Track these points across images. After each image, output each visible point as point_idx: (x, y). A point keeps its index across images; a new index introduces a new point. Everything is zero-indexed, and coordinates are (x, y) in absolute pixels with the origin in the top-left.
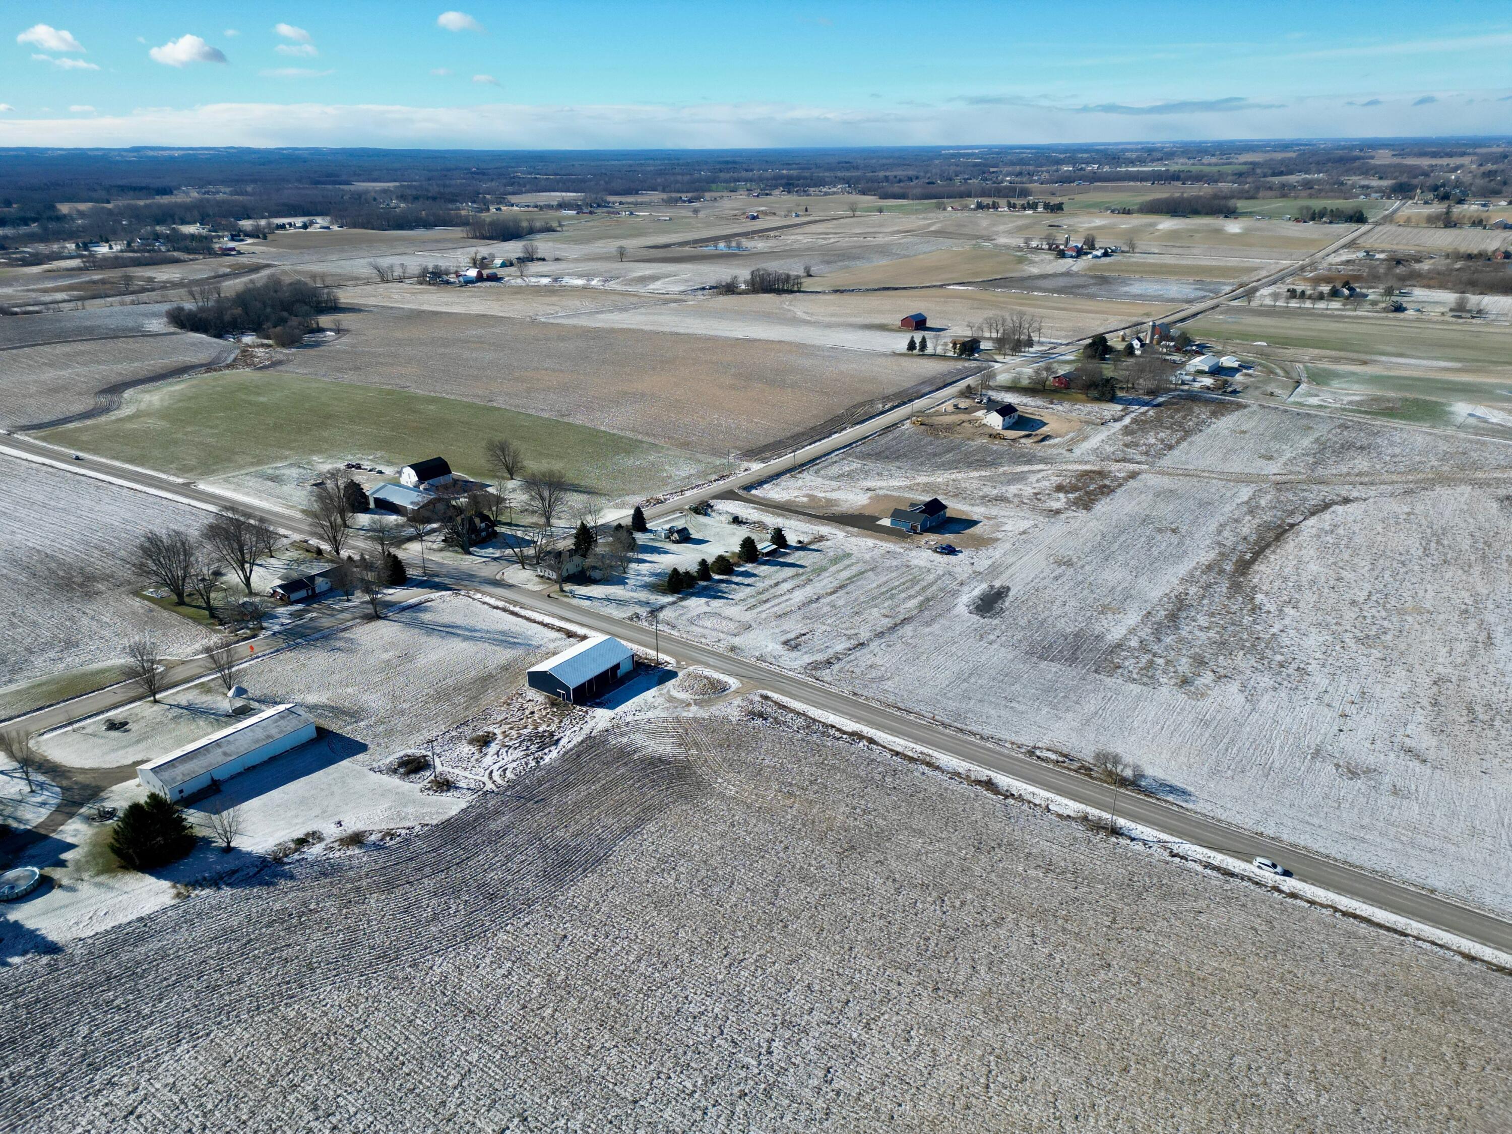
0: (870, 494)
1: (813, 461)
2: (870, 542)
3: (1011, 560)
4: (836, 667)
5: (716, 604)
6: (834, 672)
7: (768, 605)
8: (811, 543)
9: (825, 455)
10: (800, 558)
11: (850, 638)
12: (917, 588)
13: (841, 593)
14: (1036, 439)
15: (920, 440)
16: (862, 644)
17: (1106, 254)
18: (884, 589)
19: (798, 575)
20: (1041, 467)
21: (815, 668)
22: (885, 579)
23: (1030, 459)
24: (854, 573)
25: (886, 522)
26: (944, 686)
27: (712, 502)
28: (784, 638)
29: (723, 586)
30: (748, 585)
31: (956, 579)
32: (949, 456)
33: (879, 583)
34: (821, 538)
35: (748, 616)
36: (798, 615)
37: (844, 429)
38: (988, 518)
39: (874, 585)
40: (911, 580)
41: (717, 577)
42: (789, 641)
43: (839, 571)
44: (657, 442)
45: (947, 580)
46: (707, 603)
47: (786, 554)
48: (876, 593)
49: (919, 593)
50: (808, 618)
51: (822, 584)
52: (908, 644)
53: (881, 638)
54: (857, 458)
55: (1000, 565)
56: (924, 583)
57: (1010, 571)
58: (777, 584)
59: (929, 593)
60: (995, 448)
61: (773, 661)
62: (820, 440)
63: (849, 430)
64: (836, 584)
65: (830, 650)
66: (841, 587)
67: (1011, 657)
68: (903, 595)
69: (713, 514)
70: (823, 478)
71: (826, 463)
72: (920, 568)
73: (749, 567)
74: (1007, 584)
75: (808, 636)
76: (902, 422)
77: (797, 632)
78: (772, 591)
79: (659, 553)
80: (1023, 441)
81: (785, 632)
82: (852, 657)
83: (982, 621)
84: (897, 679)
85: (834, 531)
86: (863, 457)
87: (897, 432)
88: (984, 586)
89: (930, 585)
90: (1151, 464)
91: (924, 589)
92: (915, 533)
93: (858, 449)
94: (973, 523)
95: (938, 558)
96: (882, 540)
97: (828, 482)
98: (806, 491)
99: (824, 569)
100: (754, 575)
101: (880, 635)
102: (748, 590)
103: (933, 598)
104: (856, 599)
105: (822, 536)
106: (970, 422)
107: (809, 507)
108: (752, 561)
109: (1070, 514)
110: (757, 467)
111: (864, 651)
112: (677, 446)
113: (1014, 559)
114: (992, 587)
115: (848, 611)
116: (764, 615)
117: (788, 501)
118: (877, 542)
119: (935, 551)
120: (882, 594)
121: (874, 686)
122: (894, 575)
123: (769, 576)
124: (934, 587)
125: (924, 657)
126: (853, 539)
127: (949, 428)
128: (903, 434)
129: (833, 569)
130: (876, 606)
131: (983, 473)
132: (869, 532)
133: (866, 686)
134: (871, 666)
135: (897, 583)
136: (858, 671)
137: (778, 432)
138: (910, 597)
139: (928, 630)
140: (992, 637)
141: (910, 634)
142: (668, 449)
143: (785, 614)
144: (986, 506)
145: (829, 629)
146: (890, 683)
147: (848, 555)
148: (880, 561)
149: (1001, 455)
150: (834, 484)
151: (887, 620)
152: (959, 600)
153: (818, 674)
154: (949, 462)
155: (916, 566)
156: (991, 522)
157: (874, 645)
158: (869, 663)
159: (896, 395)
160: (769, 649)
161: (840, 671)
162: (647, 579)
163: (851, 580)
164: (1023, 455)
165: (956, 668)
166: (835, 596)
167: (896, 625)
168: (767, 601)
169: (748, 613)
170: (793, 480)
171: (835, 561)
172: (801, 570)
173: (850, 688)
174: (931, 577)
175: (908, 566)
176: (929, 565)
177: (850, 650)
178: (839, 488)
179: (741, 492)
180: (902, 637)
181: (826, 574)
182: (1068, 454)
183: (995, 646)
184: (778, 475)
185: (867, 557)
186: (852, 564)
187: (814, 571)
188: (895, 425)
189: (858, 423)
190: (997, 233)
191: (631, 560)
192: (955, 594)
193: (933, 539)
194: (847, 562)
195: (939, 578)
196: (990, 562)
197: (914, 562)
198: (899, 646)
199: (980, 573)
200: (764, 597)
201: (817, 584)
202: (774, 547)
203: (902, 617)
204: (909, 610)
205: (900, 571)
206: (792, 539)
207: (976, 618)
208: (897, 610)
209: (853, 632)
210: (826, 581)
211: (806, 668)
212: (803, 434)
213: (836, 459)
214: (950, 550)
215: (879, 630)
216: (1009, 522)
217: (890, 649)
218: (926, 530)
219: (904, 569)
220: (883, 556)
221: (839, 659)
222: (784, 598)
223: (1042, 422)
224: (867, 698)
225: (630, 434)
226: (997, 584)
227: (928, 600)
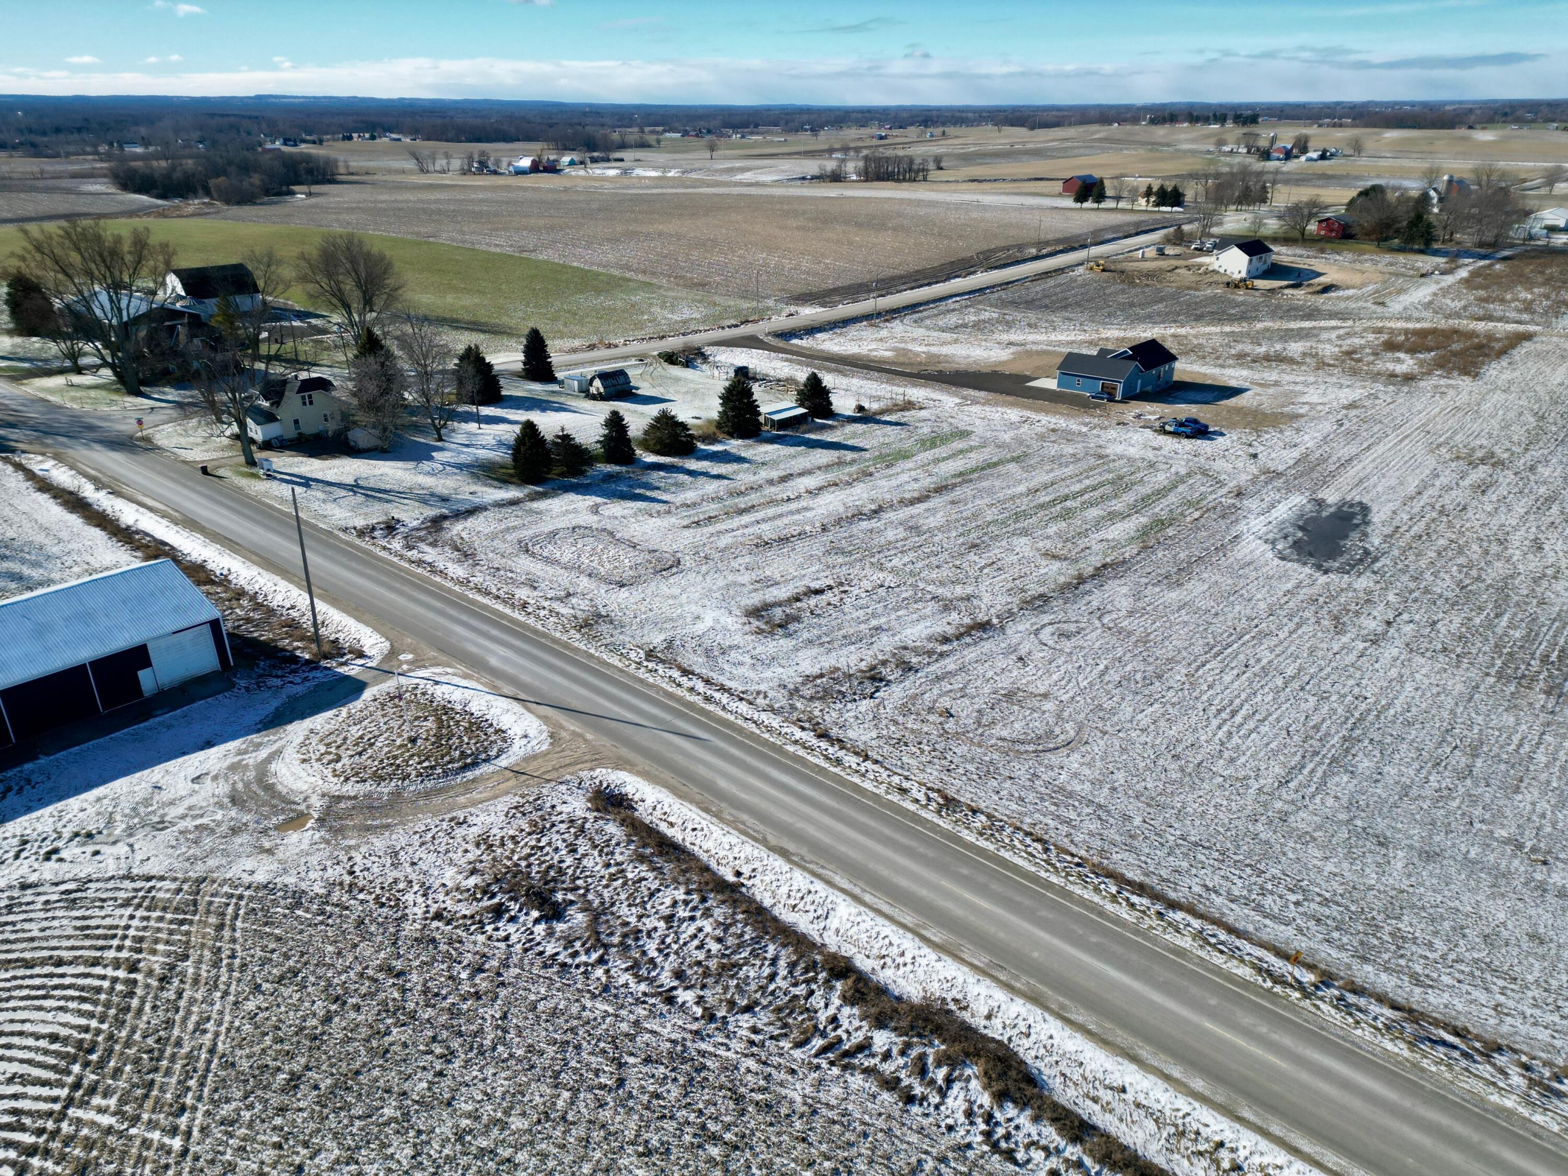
0: (1013, 349)
1: (913, 308)
2: (1014, 414)
3: (1345, 452)
4: (894, 695)
5: (617, 509)
6: (888, 711)
7: (746, 519)
8: (883, 412)
9: (934, 301)
10: (854, 435)
11: (947, 606)
12: (1129, 498)
13: (936, 502)
14: (1310, 290)
15: (1104, 288)
16: (984, 626)
17: (1323, 157)
18: (1044, 498)
19: (840, 463)
20: (1333, 323)
21: (825, 695)
22: (1046, 478)
23: (1312, 314)
24: (972, 464)
25: (1051, 384)
26: (1268, 781)
27: (708, 350)
28: (755, 600)
29: (655, 477)
31: (1221, 484)
32: (1160, 307)
33: (1033, 484)
34: (909, 405)
35: (683, 540)
36: (817, 547)
37: (974, 273)
38: (1261, 385)
39: (1022, 488)
40: (1112, 482)
41: (651, 458)
42: (767, 606)
44: (655, 281)
45: (1201, 486)
46: (595, 510)
47: (823, 427)
48: (1024, 504)
49: (1136, 508)
50: (842, 552)
51: (894, 482)
52: (1123, 633)
53: (1040, 610)
54: (991, 306)
55: (1323, 460)
56: (1146, 490)
57: (1352, 472)
58: (784, 479)
59: (1160, 509)
60: (1241, 299)
61: (697, 662)
62: (929, 284)
63: (979, 275)
64: (927, 482)
65: (884, 638)
66: (940, 490)
67: (1456, 685)
68: (1094, 513)
69: (704, 367)
70: (928, 328)
71: (935, 311)
72: (1131, 460)
73: (734, 445)
74: (1355, 496)
75: (828, 596)
76: (1071, 267)
77: (798, 587)
78: (770, 491)
79: (544, 410)
80: (1287, 291)
82: (950, 664)
83: (1322, 579)
84: (1098, 746)
85: (936, 395)
86: (1003, 304)
87: (1062, 279)
88: (1298, 500)
89: (1161, 493)
90: (1548, 325)
91: (1145, 501)
92: (1111, 399)
93: (996, 295)
94: (1236, 392)
95: (1169, 443)
96: (1038, 410)
97: (936, 334)
98: (891, 344)
99: (905, 455)
100: (740, 460)
101: (1039, 603)
102: (711, 487)
103: (1171, 522)
104: (975, 516)
105: (910, 403)
106: (1188, 268)
107: (894, 363)
108: (742, 436)
109: (1434, 381)
110: (810, 313)
111: (987, 646)
112: (685, 286)
113: (1352, 449)
114: (1320, 503)
115: (952, 540)
116: (722, 542)
117: (853, 355)
118: (1027, 413)
119: (1162, 431)
120: (1042, 506)
121: (1021, 770)
122: (1068, 471)
123: (774, 463)
124: (1172, 498)
125: (1179, 674)
126: (976, 409)
127: (1150, 275)
128: (1073, 280)
129: (925, 456)
130: (1025, 532)
131: (1227, 329)
132: (1011, 399)
133: (988, 771)
134: (1009, 696)
135: (1077, 487)
136: (965, 710)
137: (858, 273)
138: (1113, 517)
139: (1173, 596)
140: (1371, 625)
141: (1125, 604)
142: (669, 289)
143: (784, 540)
144: (1252, 368)
145: (890, 580)
146: (1074, 761)
147: (964, 434)
148: (1036, 445)
149: (1256, 308)
150: (947, 336)
151: (1056, 565)
152: (1242, 527)
153: (830, 716)
154: (1159, 314)
155: (1121, 457)
156: (1271, 391)
157: (1017, 631)
158: (1004, 683)
159: (1058, 241)
160: (700, 628)
161: (905, 709)
162: (483, 454)
163: (964, 477)
164: (1296, 309)
165: (1291, 716)
166: (922, 507)
167: (1081, 580)
168: (749, 510)
169: (687, 533)
170: (870, 330)
171: (933, 442)
172: (849, 456)
173: (933, 775)
174: (1161, 479)
175: (1101, 457)
176: (1150, 455)
177: (946, 640)
178: (956, 341)
179: (770, 340)
180: (1101, 612)
181: (909, 464)
182: (1379, 309)
183: (1390, 651)
184: (846, 322)
185: (1007, 437)
186: (971, 449)
187: (882, 457)
188: (1060, 271)
189: (996, 268)
190: (1179, 141)
191: (467, 418)
192: (1229, 514)
193: (1153, 411)
194: (958, 445)
195: (1181, 480)
196: (1296, 454)
197: (1113, 450)
198: (1094, 638)
199: (1279, 475)
200: (742, 502)
201: (883, 483)
202: (802, 411)
203: (1096, 560)
204: (1116, 545)
205: (1083, 465)
206: (842, 403)
207: (1302, 572)
208: (1082, 543)
209: (959, 590)
210: (904, 477)
211: (794, 692)
212: (901, 277)
213: (957, 306)
214: (1198, 431)
215: (1034, 589)
216: (1311, 390)
217: (1067, 645)
218: (1131, 396)
219: (1092, 461)
220: (1041, 437)
221: (908, 668)
222: (793, 506)
223: (1313, 272)
224: (993, 827)
225: (616, 272)
226: (1331, 496)
227: (1160, 524)
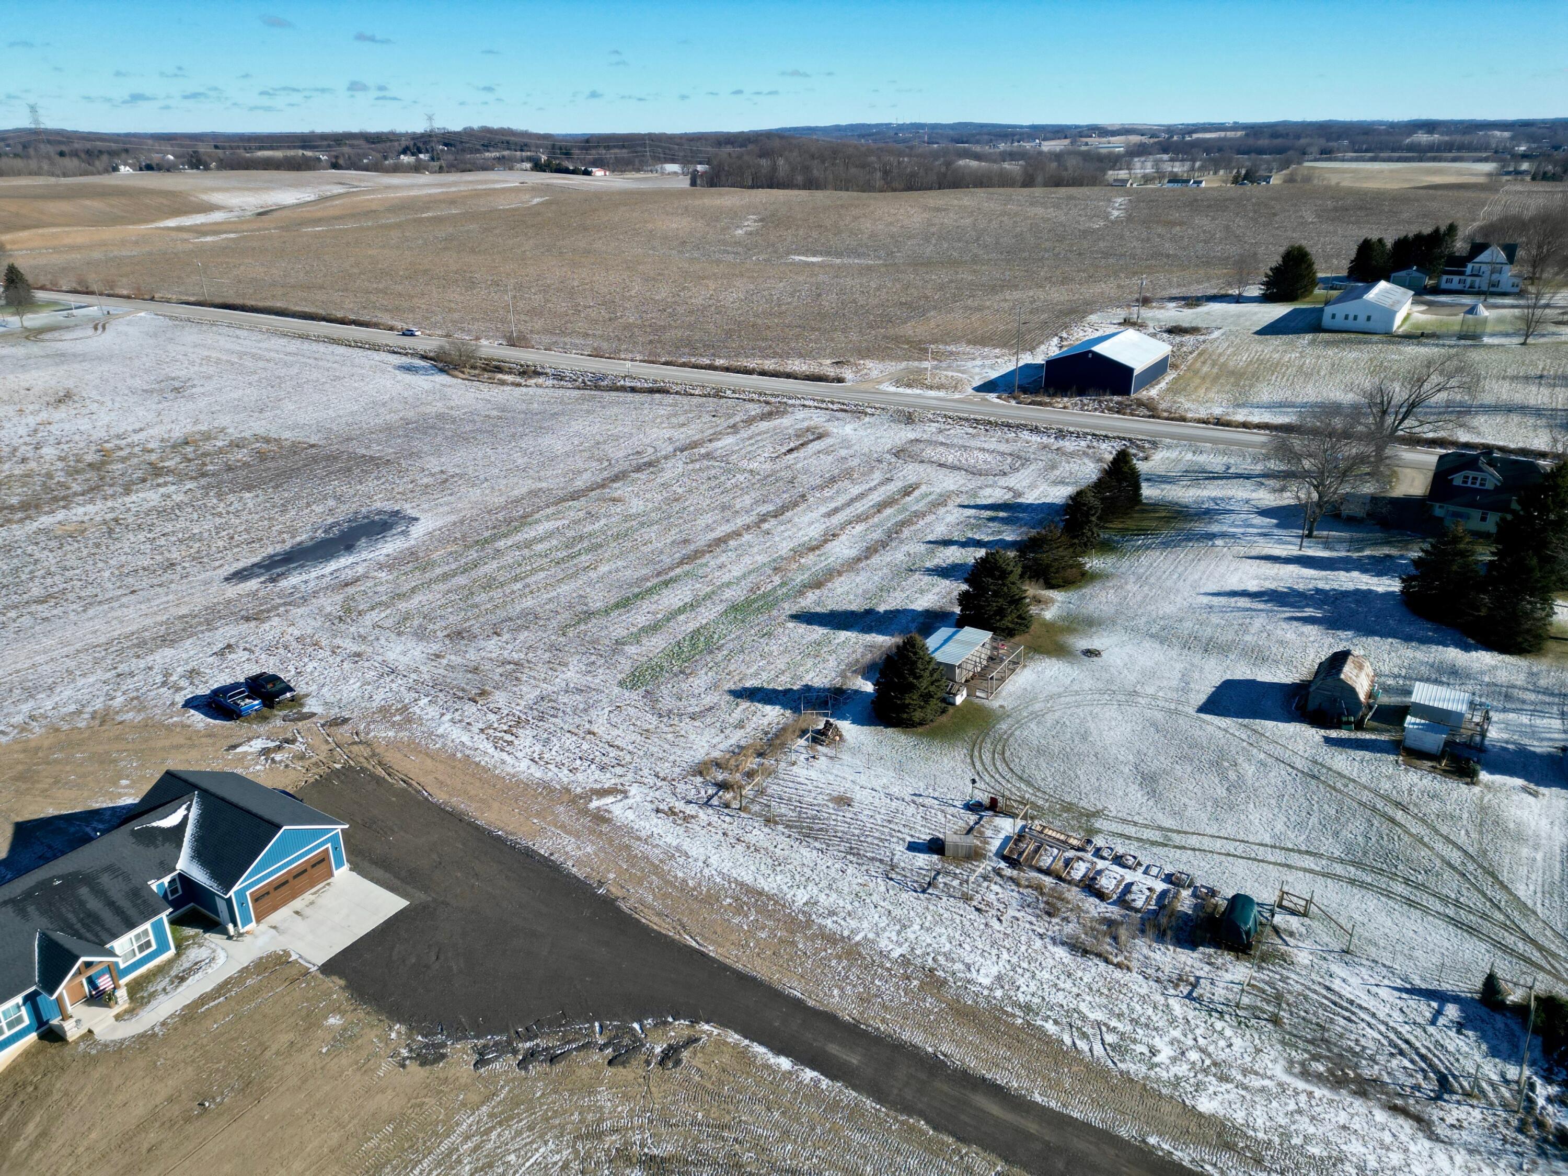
24: (646, 605)
30: (947, 543)
35: (910, 472)
43: (691, 606)
78: (877, 533)
81: (827, 452)
116: (877, 476)
129: (707, 614)
138: (529, 544)
167: (602, 486)
168: (881, 507)
187: (773, 604)
